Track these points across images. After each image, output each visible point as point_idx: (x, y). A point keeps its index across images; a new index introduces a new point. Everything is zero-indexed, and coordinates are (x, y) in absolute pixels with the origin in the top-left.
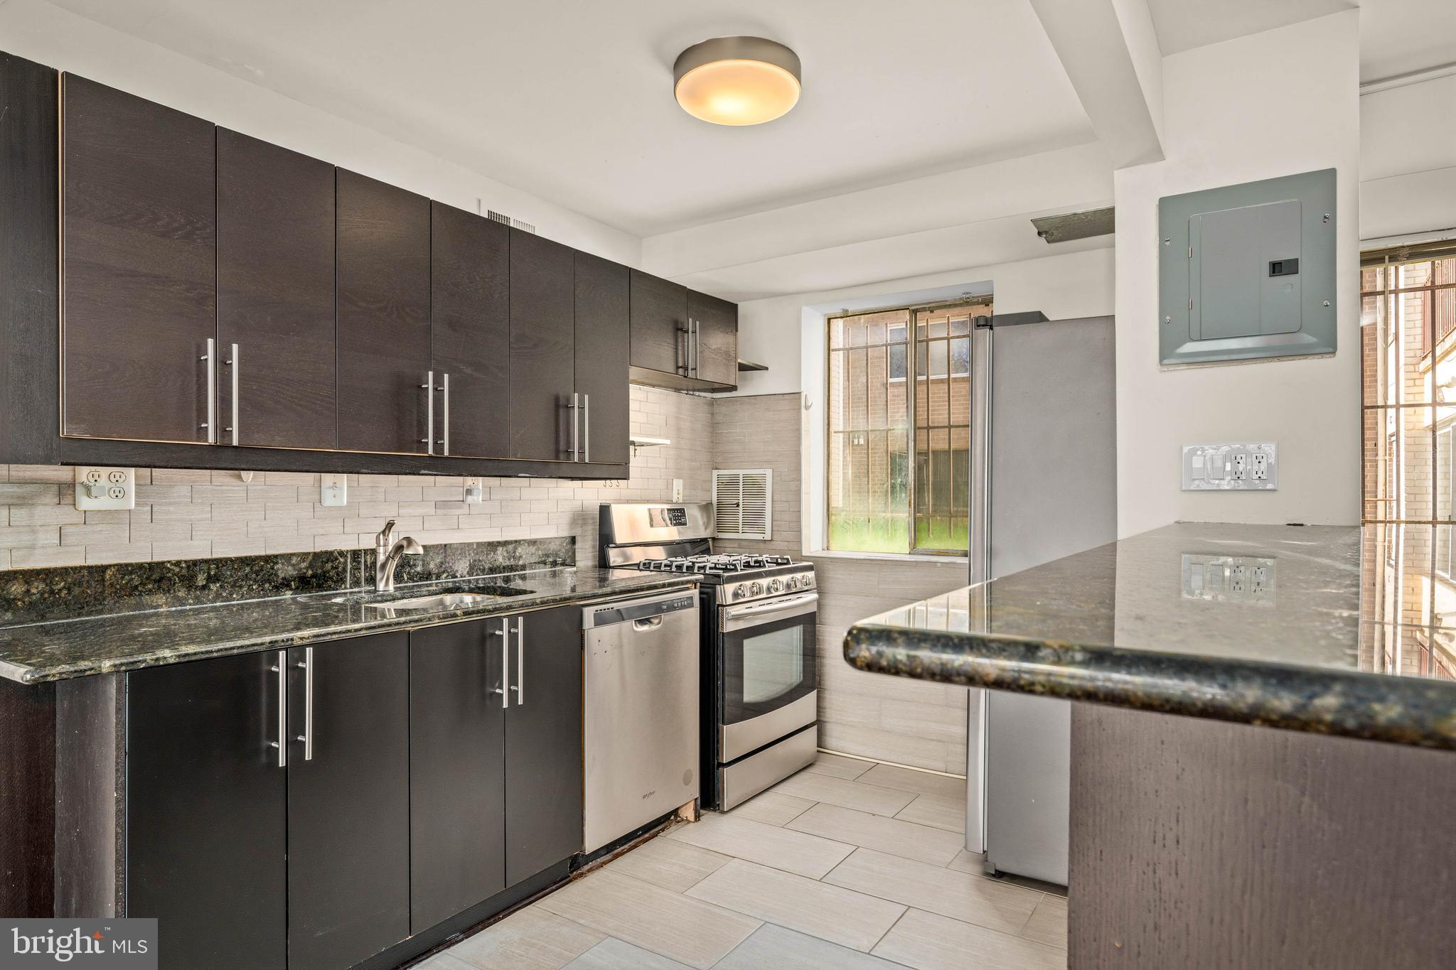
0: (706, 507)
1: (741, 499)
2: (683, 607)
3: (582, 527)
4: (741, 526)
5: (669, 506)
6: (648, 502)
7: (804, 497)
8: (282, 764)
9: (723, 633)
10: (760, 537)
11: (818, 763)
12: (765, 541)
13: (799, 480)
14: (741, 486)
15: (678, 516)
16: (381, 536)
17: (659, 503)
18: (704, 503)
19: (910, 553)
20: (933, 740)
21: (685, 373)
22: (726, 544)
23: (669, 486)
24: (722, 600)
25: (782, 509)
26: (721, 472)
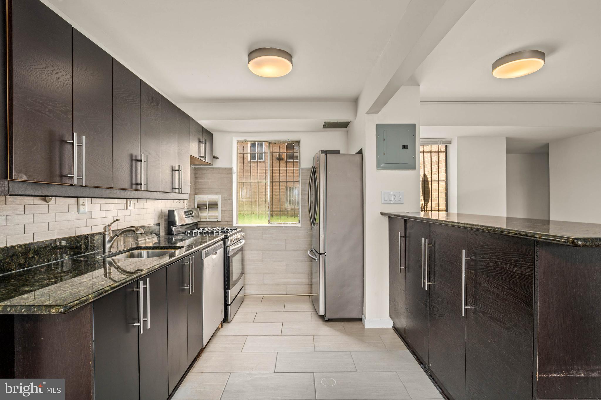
1: (208, 206)
2: (221, 248)
3: (161, 219)
4: (208, 216)
7: (233, 205)
8: (142, 332)
9: (229, 256)
10: (216, 220)
11: (245, 299)
12: (218, 222)
13: (233, 199)
14: (208, 201)
15: (190, 214)
16: (107, 226)
19: (269, 224)
20: (282, 285)
24: (228, 244)
25: (225, 210)
26: (199, 196)
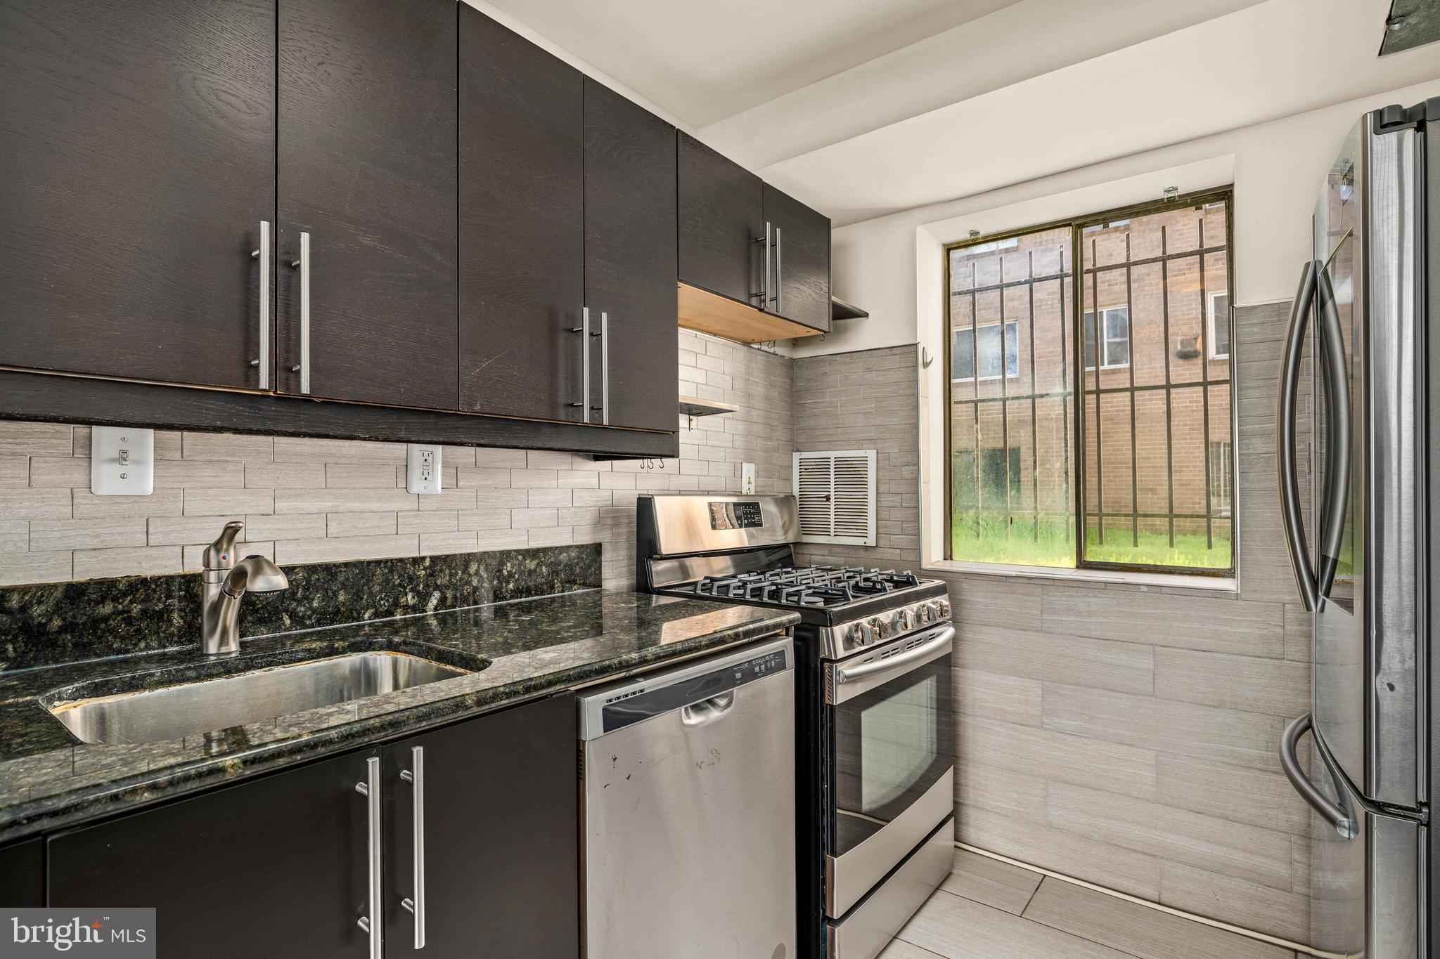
0: (785, 501)
1: (832, 490)
2: (770, 671)
3: (612, 529)
4: (832, 526)
5: (734, 500)
6: (708, 493)
7: (922, 487)
9: (832, 707)
10: (860, 542)
12: (866, 548)
13: (917, 464)
14: (832, 473)
15: (748, 514)
16: (212, 553)
17: (725, 495)
18: (782, 495)
19: (1076, 568)
20: (1136, 851)
21: (761, 306)
22: (813, 550)
23: (737, 473)
24: (829, 651)
25: (891, 504)
26: (805, 455)
